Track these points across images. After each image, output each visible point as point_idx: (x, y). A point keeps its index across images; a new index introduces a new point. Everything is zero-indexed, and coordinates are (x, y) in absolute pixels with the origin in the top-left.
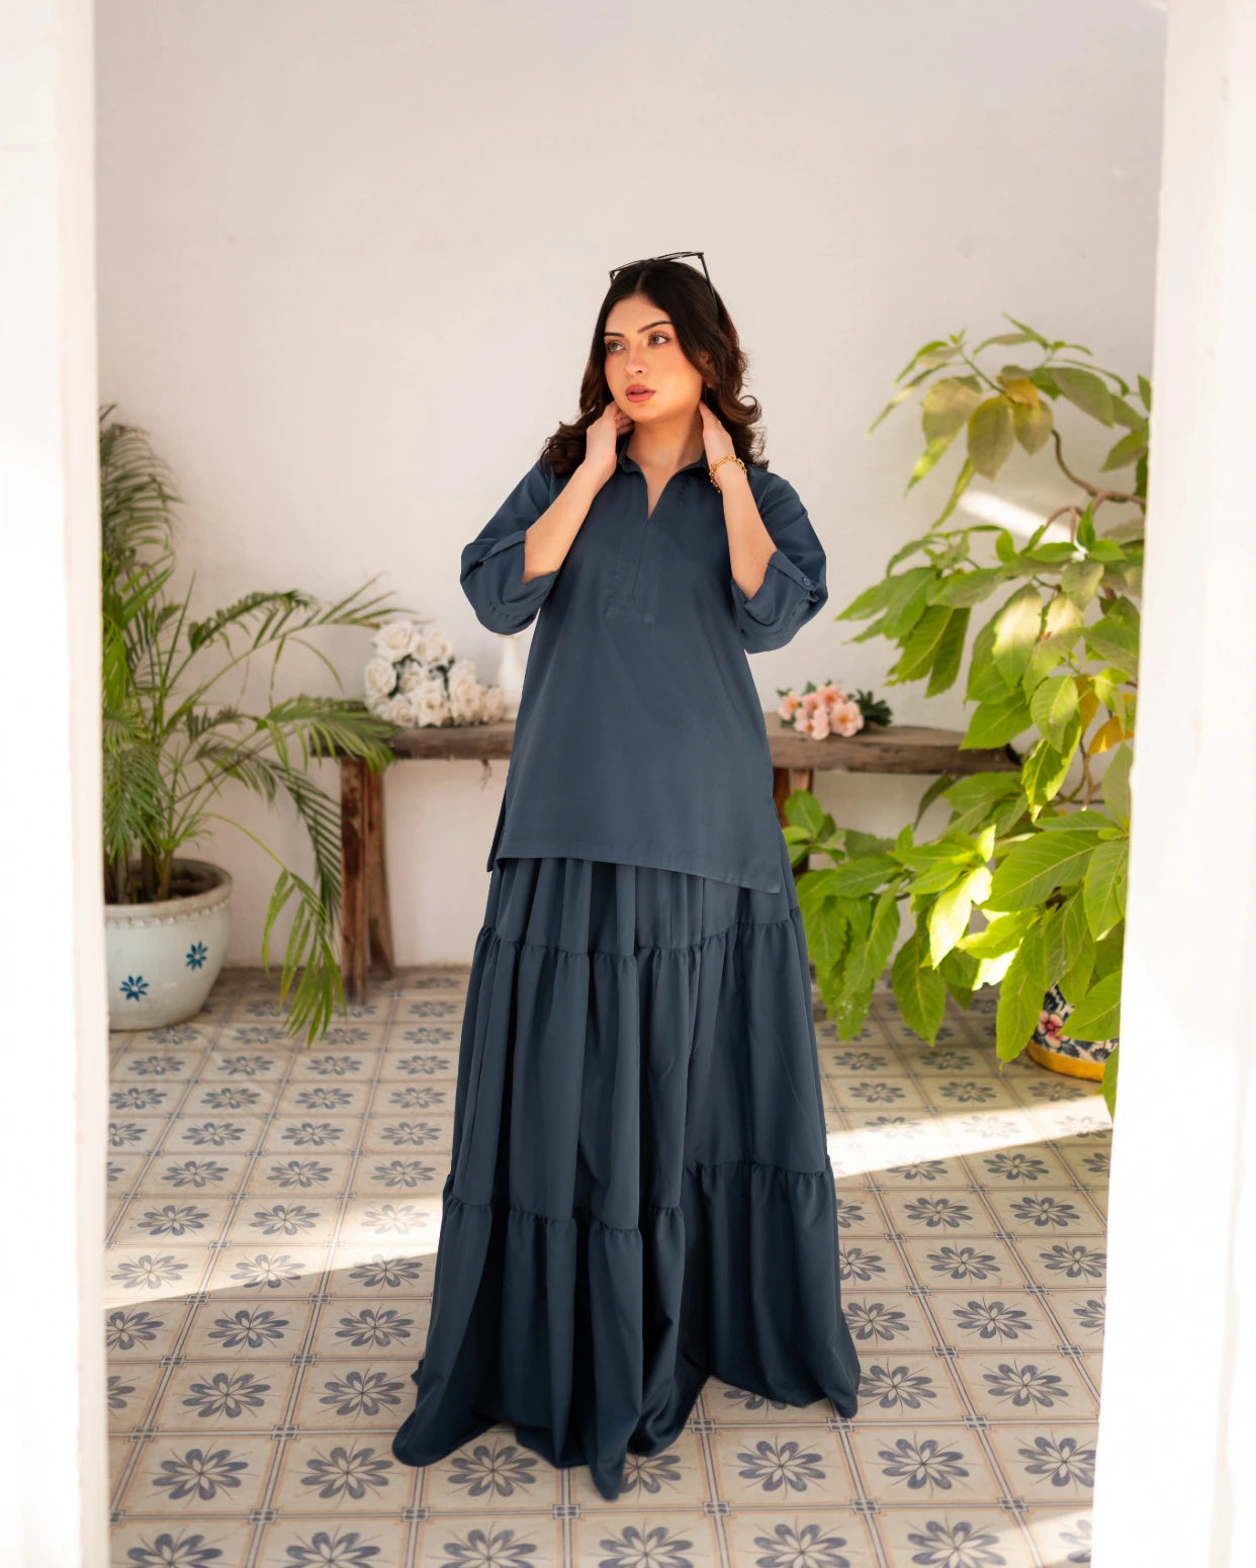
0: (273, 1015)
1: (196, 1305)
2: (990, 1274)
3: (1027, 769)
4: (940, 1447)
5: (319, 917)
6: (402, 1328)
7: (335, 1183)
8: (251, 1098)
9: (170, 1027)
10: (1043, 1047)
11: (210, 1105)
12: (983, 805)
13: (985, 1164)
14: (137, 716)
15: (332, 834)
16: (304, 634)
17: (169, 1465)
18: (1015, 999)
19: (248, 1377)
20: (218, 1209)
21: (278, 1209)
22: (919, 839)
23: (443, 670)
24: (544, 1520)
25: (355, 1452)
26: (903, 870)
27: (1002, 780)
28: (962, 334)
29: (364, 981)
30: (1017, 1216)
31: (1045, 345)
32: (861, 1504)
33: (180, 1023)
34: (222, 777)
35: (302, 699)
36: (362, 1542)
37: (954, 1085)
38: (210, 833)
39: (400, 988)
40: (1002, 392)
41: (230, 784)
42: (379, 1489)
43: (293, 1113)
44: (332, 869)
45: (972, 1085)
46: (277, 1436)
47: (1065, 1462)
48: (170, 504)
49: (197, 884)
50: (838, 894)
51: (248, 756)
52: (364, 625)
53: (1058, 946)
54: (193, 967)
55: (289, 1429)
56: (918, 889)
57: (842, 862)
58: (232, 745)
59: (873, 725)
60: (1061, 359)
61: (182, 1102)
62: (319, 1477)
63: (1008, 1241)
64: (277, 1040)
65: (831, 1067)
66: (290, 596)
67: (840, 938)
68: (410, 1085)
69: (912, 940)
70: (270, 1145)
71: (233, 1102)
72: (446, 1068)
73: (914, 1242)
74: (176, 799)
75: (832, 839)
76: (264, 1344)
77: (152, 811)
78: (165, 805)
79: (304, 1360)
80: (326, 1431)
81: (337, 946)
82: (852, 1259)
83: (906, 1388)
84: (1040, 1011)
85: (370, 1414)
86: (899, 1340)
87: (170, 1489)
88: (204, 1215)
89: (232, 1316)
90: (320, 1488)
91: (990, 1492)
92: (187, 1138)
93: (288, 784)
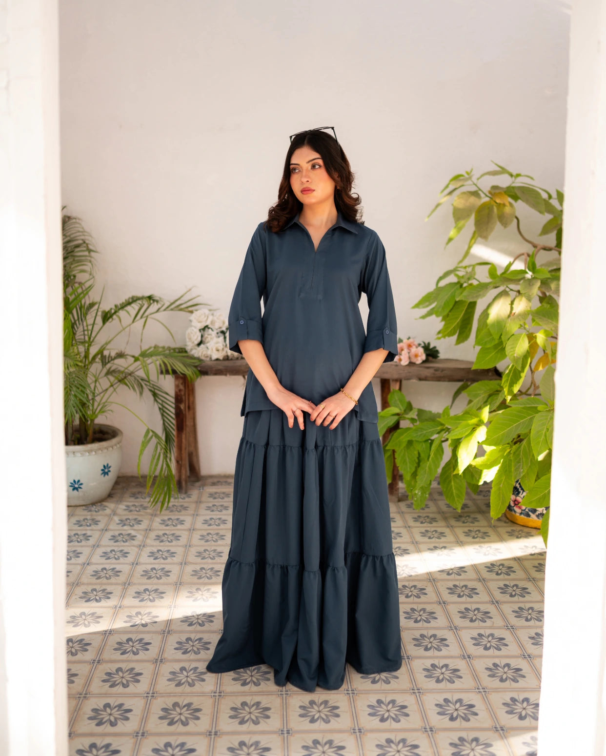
0: (142, 498)
1: (107, 635)
2: (488, 620)
3: (504, 378)
4: (464, 702)
5: (165, 451)
6: (206, 646)
7: (173, 578)
8: (133, 538)
9: (93, 504)
10: (513, 513)
11: (113, 541)
12: (483, 396)
13: (485, 568)
14: (77, 355)
15: (171, 412)
16: (156, 316)
17: (95, 710)
18: (499, 489)
19: (133, 669)
20: (117, 590)
21: (146, 590)
22: (452, 413)
23: (223, 332)
24: (275, 736)
25: (184, 704)
26: (445, 427)
27: (493, 384)
28: (471, 171)
29: (186, 482)
30: (501, 593)
31: (511, 175)
32: (427, 729)
33: (98, 502)
34: (117, 384)
35: (156, 347)
36: (188, 747)
37: (470, 531)
38: (112, 411)
39: (204, 485)
40: (491, 198)
41: (122, 388)
42: (196, 721)
43: (153, 545)
44: (172, 430)
45: (479, 531)
46: (146, 697)
47: (524, 709)
48: (92, 254)
49: (106, 436)
50: (414, 439)
51: (130, 374)
52: (185, 311)
53: (519, 462)
54: (104, 476)
55: (152, 693)
56: (452, 436)
57: (415, 424)
58: (122, 369)
59: (430, 358)
60: (519, 182)
61: (100, 539)
62: (167, 716)
63: (496, 604)
64: (145, 510)
65: (411, 523)
66: (150, 298)
67: (415, 461)
68: (209, 531)
69: (450, 461)
70: (141, 560)
71: (124, 540)
72: (226, 523)
73: (451, 605)
74: (96, 394)
75: (411, 413)
76: (140, 654)
77: (85, 401)
78: (90, 397)
79: (159, 661)
80: (169, 695)
81: (173, 465)
82: (421, 613)
83: (447, 674)
84: (511, 494)
85: (190, 686)
86: (444, 651)
87: (96, 722)
88: (111, 593)
89: (125, 640)
90: (168, 721)
91: (488, 723)
92: (102, 556)
93: (149, 388)
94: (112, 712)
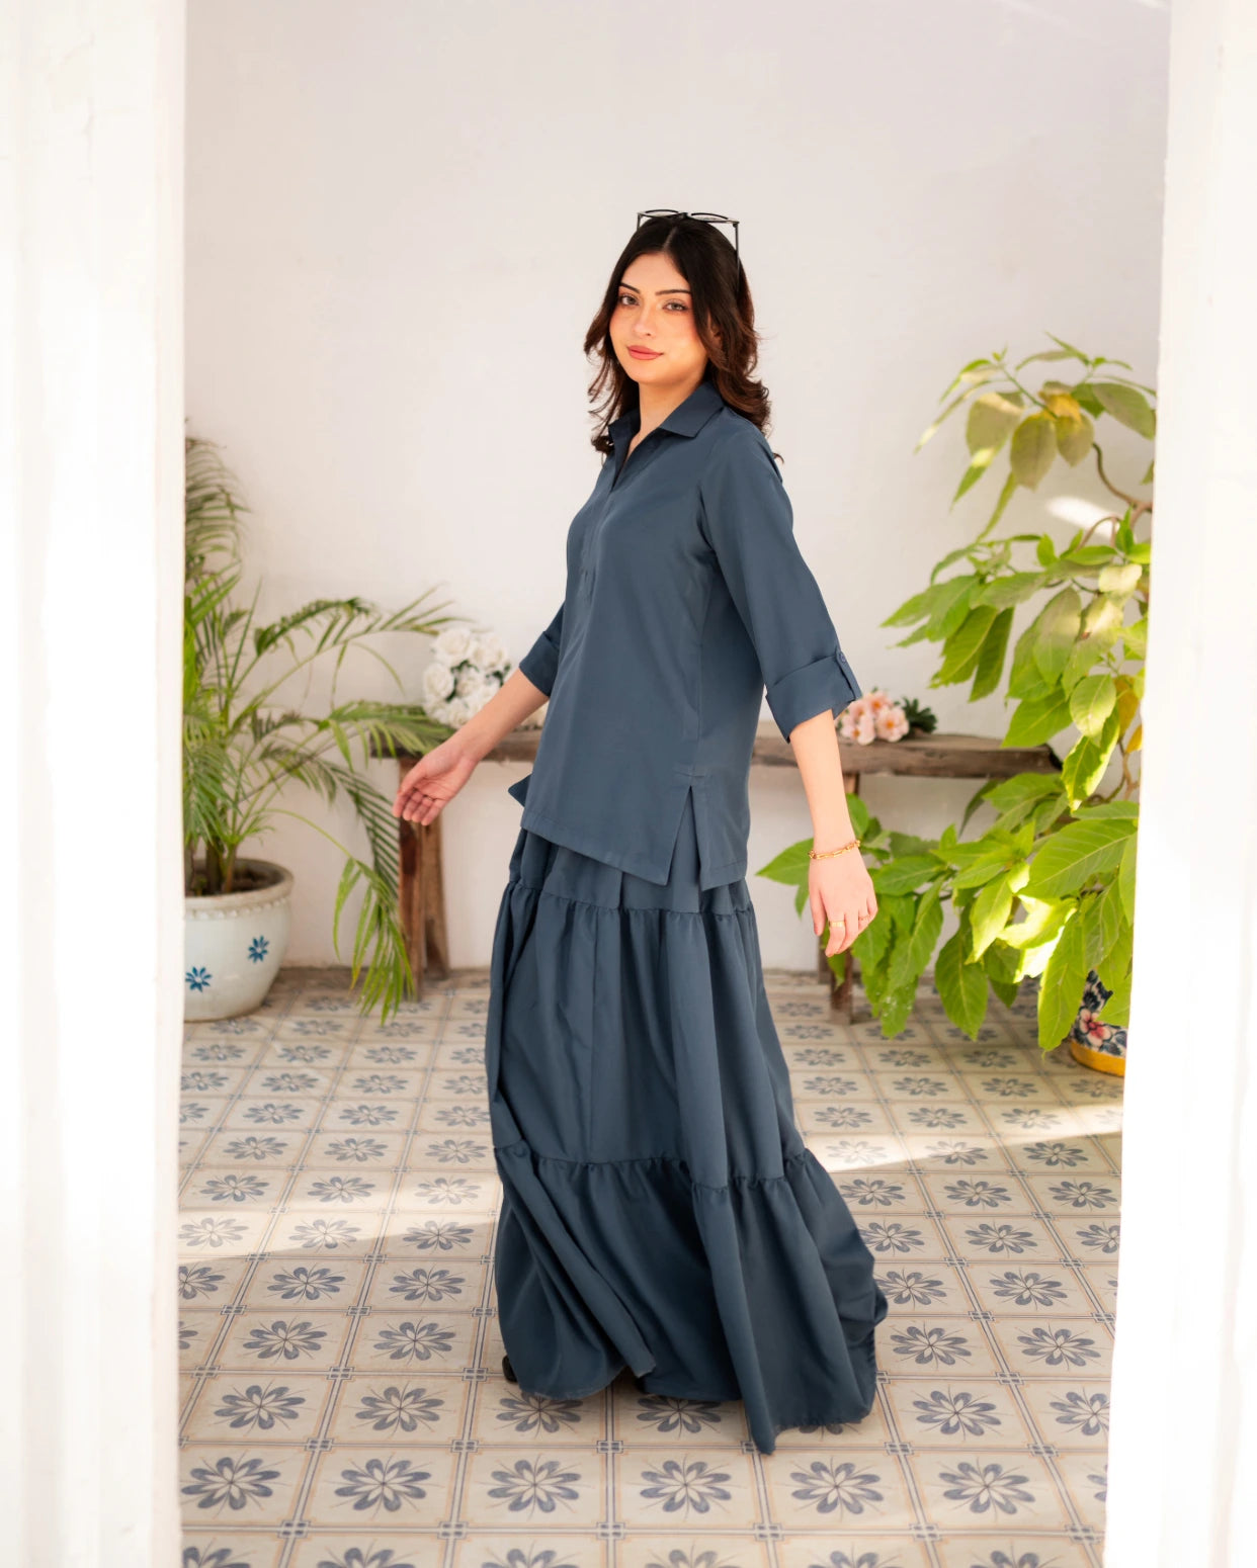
0: (331, 1009)
1: (255, 1262)
2: (1027, 1249)
3: (1065, 769)
4: (973, 1399)
6: (454, 1285)
7: (390, 1158)
8: (310, 1082)
9: (231, 1018)
10: (1086, 1046)
11: (270, 1088)
12: (1022, 805)
13: (1026, 1152)
15: (389, 835)
16: (365, 640)
17: (229, 1398)
18: (1053, 994)
19: (305, 1325)
20: (277, 1181)
21: (334, 1180)
22: (962, 840)
23: (498, 675)
24: (588, 1453)
25: (407, 1392)
26: (945, 868)
27: (1044, 781)
28: (1004, 353)
29: (419, 985)
30: (1055, 1198)
31: (1086, 362)
32: (894, 1446)
33: (243, 1014)
34: (284, 777)
35: (362, 703)
36: (412, 1469)
37: (997, 1081)
38: (273, 829)
39: (455, 987)
40: (1044, 407)
41: (292, 784)
42: (431, 1423)
43: (350, 1096)
44: (391, 872)
45: (1015, 1081)
46: (333, 1376)
47: (1095, 1414)
48: (238, 513)
49: (259, 883)
51: (310, 757)
52: (423, 633)
53: (1096, 933)
54: (255, 960)
55: (345, 1370)
56: (960, 885)
57: (885, 862)
58: (292, 747)
59: (919, 732)
60: (1101, 375)
61: (244, 1084)
62: (373, 1412)
63: (1046, 1220)
64: (336, 1033)
65: (876, 1063)
66: (352, 604)
67: (884, 936)
68: (464, 1074)
69: (955, 937)
70: (327, 1124)
71: (293, 1086)
73: (953, 1219)
74: (240, 802)
75: (878, 839)
76: (321, 1297)
79: (359, 1311)
80: (380, 1373)
82: (891, 1233)
83: (941, 1347)
84: (1081, 1008)
85: (422, 1359)
86: (936, 1305)
87: (231, 1419)
88: (264, 1184)
89: (291, 1272)
90: (374, 1422)
91: (1021, 1439)
92: (247, 1116)
93: (348, 786)
94: (264, 1402)
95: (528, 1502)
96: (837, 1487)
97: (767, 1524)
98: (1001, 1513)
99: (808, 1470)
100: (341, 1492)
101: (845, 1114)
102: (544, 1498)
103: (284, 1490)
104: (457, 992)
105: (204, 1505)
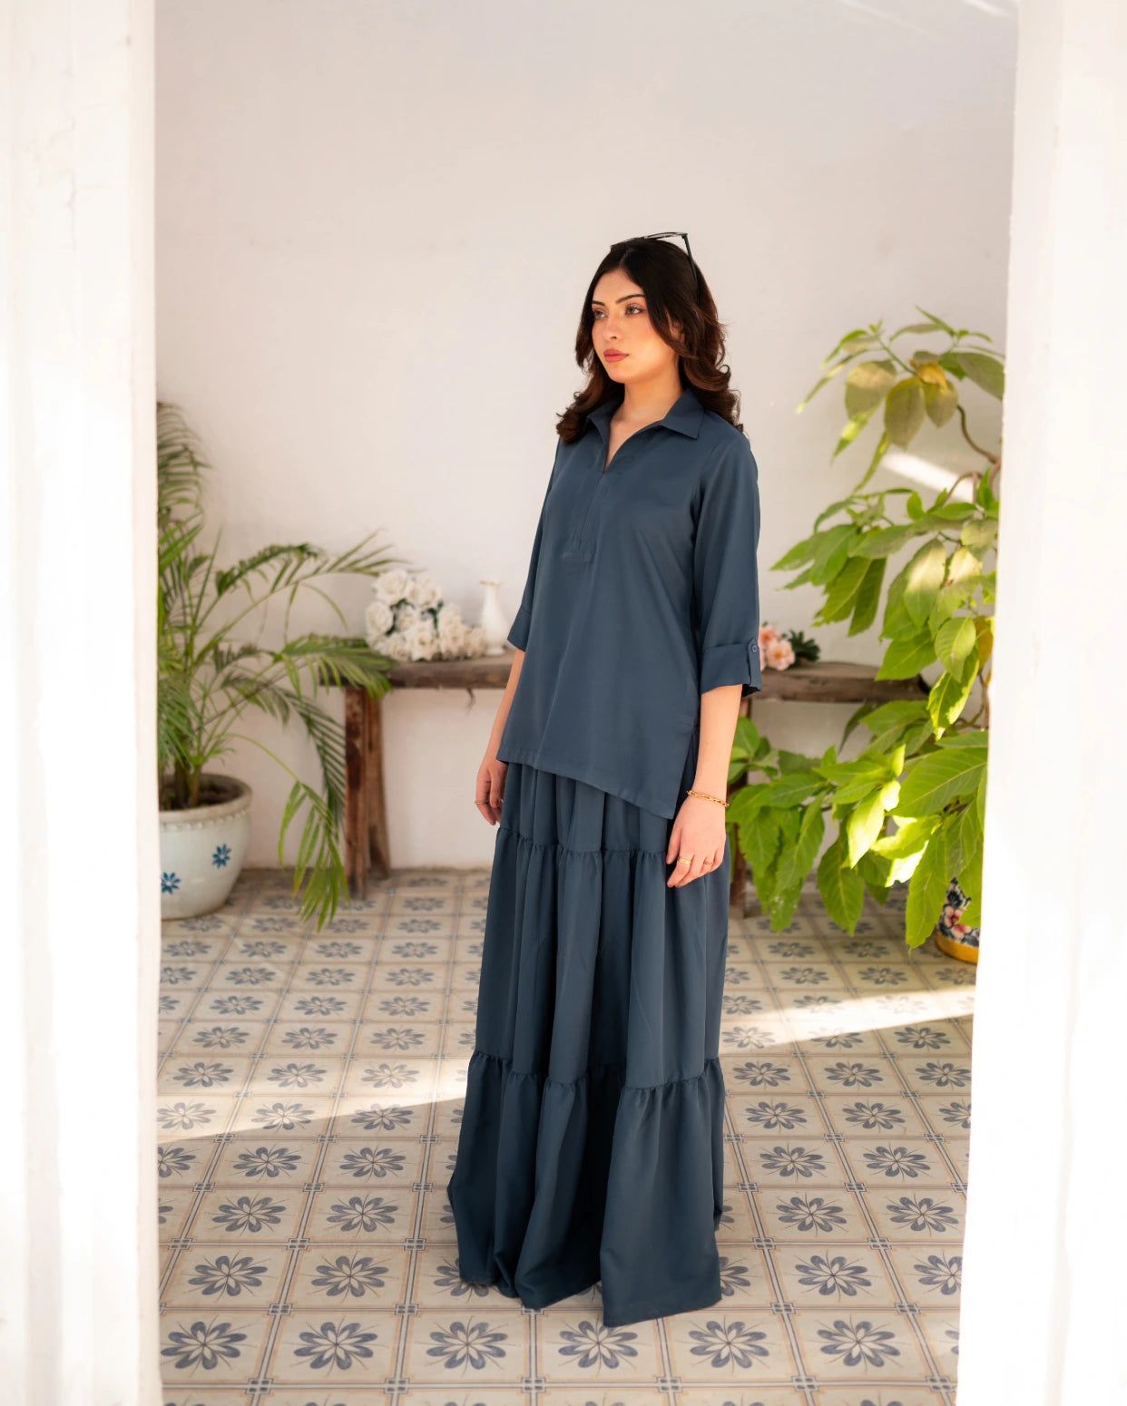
0: (285, 907)
1: (223, 1143)
2: (896, 1126)
3: (932, 696)
4: (848, 1262)
5: (327, 822)
6: (395, 1163)
7: (339, 1046)
8: (268, 976)
9: (198, 916)
10: (950, 939)
11: (234, 981)
12: (895, 728)
13: (896, 1036)
14: (171, 649)
15: (338, 752)
16: (315, 581)
17: (201, 1268)
18: (922, 894)
19: (267, 1200)
20: (241, 1066)
21: (291, 1066)
22: (840, 759)
23: (433, 612)
24: (514, 1315)
25: (356, 1261)
26: (826, 784)
27: (911, 707)
28: (880, 323)
29: (364, 882)
30: (921, 1078)
31: (952, 333)
32: (779, 1306)
33: (207, 914)
34: (242, 704)
35: (312, 636)
36: (361, 1331)
37: (871, 970)
38: (233, 750)
39: (396, 886)
40: (914, 373)
41: (250, 709)
42: (377, 1289)
43: (303, 988)
44: (339, 786)
45: (888, 970)
46: (291, 1247)
47: (952, 1275)
48: (200, 470)
49: (222, 796)
50: (771, 805)
51: (266, 685)
52: (366, 574)
53: (957, 847)
54: (218, 866)
55: (302, 1241)
56: (836, 800)
57: (775, 778)
58: (251, 676)
59: (804, 661)
60: (965, 345)
61: (210, 978)
62: (326, 1280)
63: (913, 1098)
64: (290, 929)
65: (766, 954)
66: (302, 549)
67: (773, 843)
68: (403, 967)
69: (835, 844)
70: (284, 1014)
71: (253, 979)
72: (434, 953)
73: (832, 1098)
74: (205, 720)
75: (768, 756)
76: (280, 1174)
77: (185, 731)
78: (195, 725)
79: (313, 1187)
80: (330, 1244)
81: (342, 848)
82: (778, 1111)
83: (820, 1216)
84: (945, 906)
85: (368, 1231)
86: (816, 1177)
87: (203, 1287)
88: (229, 1071)
89: (253, 1151)
90: (328, 1288)
91: (888, 1298)
92: (213, 1008)
93: (300, 710)
94: (232, 1271)
95: (462, 1359)
96: (729, 1343)
97: (668, 1378)
98: (870, 1365)
99: (703, 1329)
100: (299, 1353)
101: (739, 1002)
102: (476, 1356)
103: (250, 1350)
104: (398, 890)
105: (180, 1365)
